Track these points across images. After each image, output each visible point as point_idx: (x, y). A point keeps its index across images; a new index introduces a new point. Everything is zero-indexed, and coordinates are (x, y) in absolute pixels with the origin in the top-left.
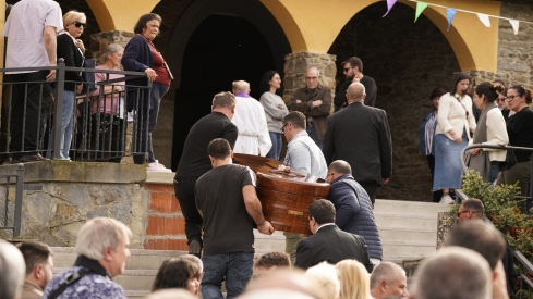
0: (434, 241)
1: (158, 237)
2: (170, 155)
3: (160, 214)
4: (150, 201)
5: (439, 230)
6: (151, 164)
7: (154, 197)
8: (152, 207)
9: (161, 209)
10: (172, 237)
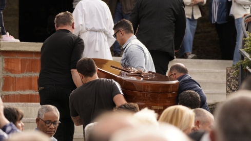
0: (224, 89)
1: (12, 93)
2: (17, 29)
3: (12, 75)
4: (4, 65)
5: (228, 81)
6: (4, 36)
7: (7, 61)
8: (6, 69)
9: (13, 71)
10: (22, 92)
